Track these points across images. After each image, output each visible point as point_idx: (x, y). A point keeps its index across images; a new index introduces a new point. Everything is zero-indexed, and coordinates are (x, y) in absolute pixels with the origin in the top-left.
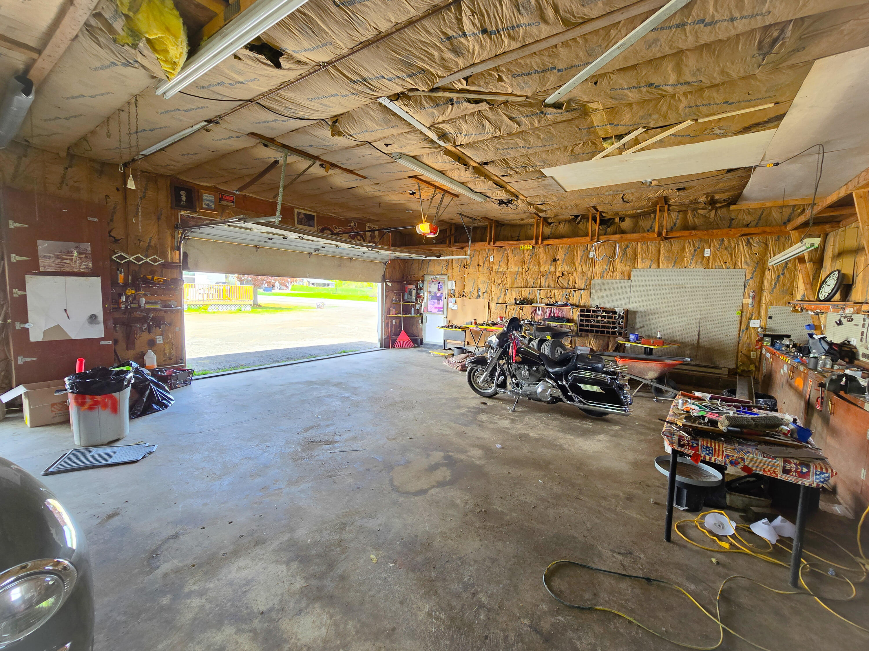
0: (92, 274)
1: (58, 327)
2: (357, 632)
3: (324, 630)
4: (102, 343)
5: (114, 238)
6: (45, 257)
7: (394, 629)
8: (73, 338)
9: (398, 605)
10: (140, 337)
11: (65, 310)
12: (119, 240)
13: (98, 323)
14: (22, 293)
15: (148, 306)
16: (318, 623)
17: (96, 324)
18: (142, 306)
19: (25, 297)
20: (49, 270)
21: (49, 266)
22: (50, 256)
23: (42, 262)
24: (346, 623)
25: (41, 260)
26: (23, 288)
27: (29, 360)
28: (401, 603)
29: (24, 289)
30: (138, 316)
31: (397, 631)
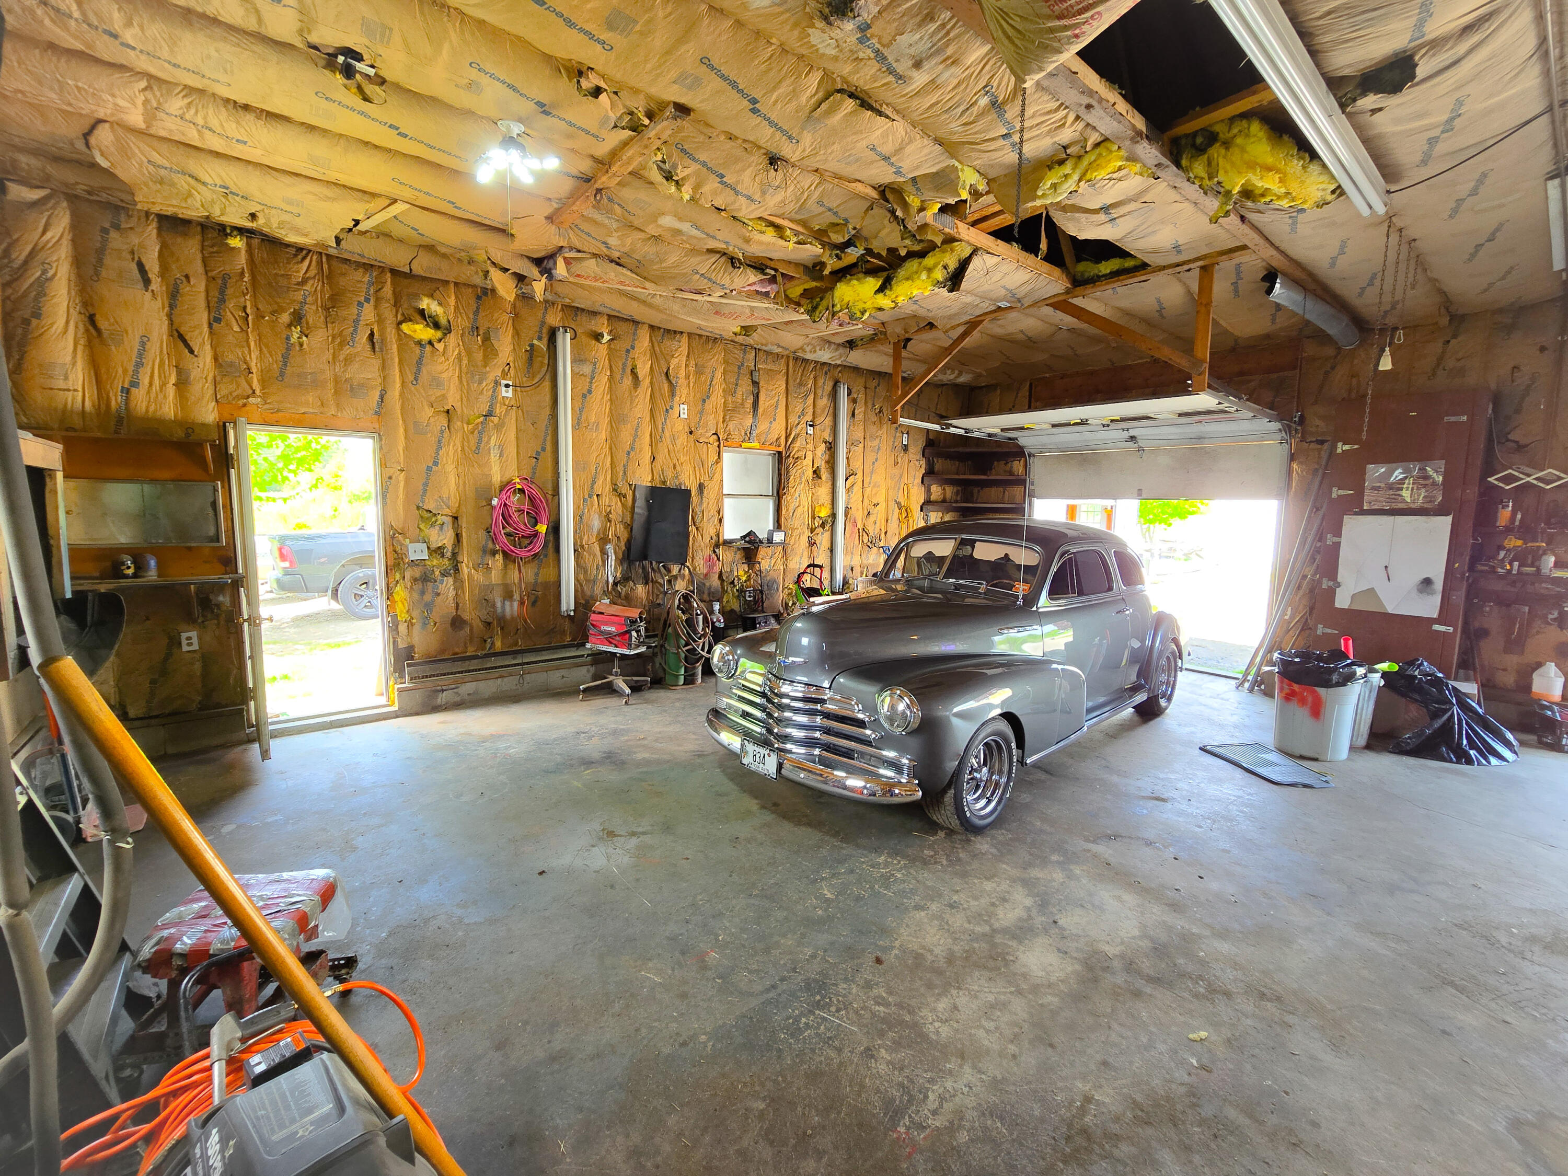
0: (1440, 511)
1: (1371, 591)
2: (1042, 1005)
3: (1041, 974)
4: (1437, 627)
5: (1517, 442)
6: (1374, 488)
7: (1052, 1046)
8: (1391, 609)
9: (1098, 1057)
10: (1538, 633)
11: (1386, 567)
12: (1526, 446)
13: (1432, 593)
14: (1336, 539)
15: (1558, 574)
16: (1050, 968)
17: (1428, 594)
18: (1545, 571)
19: (1337, 545)
20: (1376, 507)
21: (1376, 501)
22: (1380, 487)
23: (1368, 496)
24: (1054, 995)
25: (1367, 492)
26: (1338, 533)
27: (1329, 631)
28: (1105, 1063)
29: (1340, 535)
30: (1542, 591)
31: (1050, 1050)
